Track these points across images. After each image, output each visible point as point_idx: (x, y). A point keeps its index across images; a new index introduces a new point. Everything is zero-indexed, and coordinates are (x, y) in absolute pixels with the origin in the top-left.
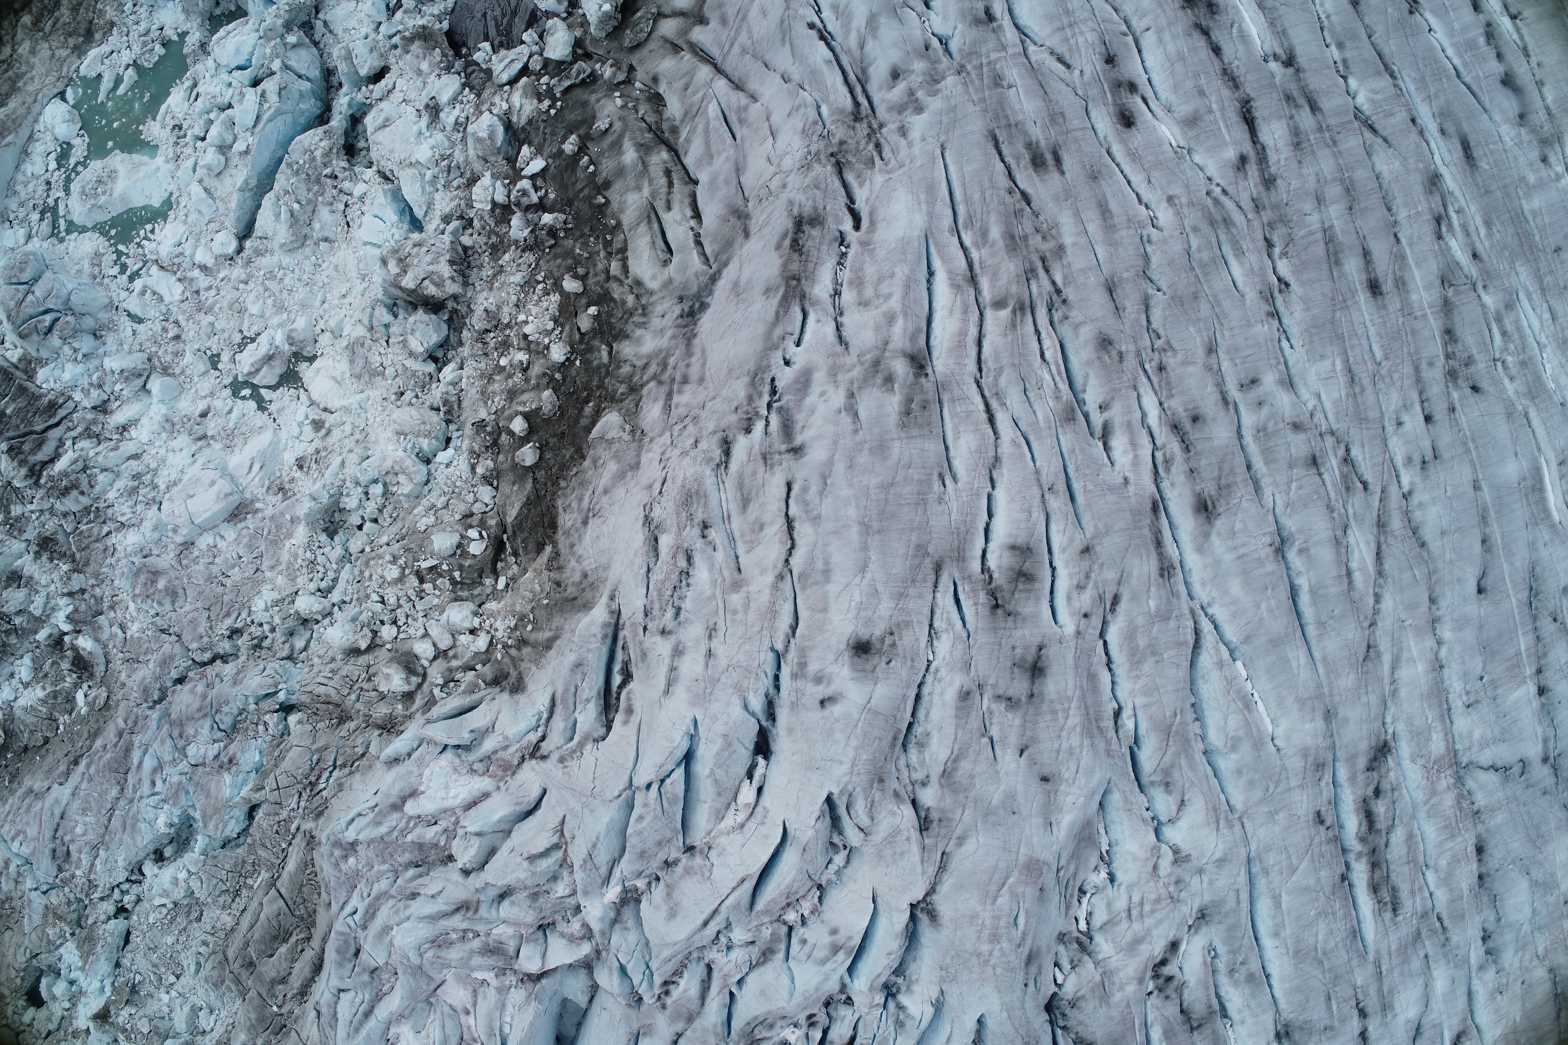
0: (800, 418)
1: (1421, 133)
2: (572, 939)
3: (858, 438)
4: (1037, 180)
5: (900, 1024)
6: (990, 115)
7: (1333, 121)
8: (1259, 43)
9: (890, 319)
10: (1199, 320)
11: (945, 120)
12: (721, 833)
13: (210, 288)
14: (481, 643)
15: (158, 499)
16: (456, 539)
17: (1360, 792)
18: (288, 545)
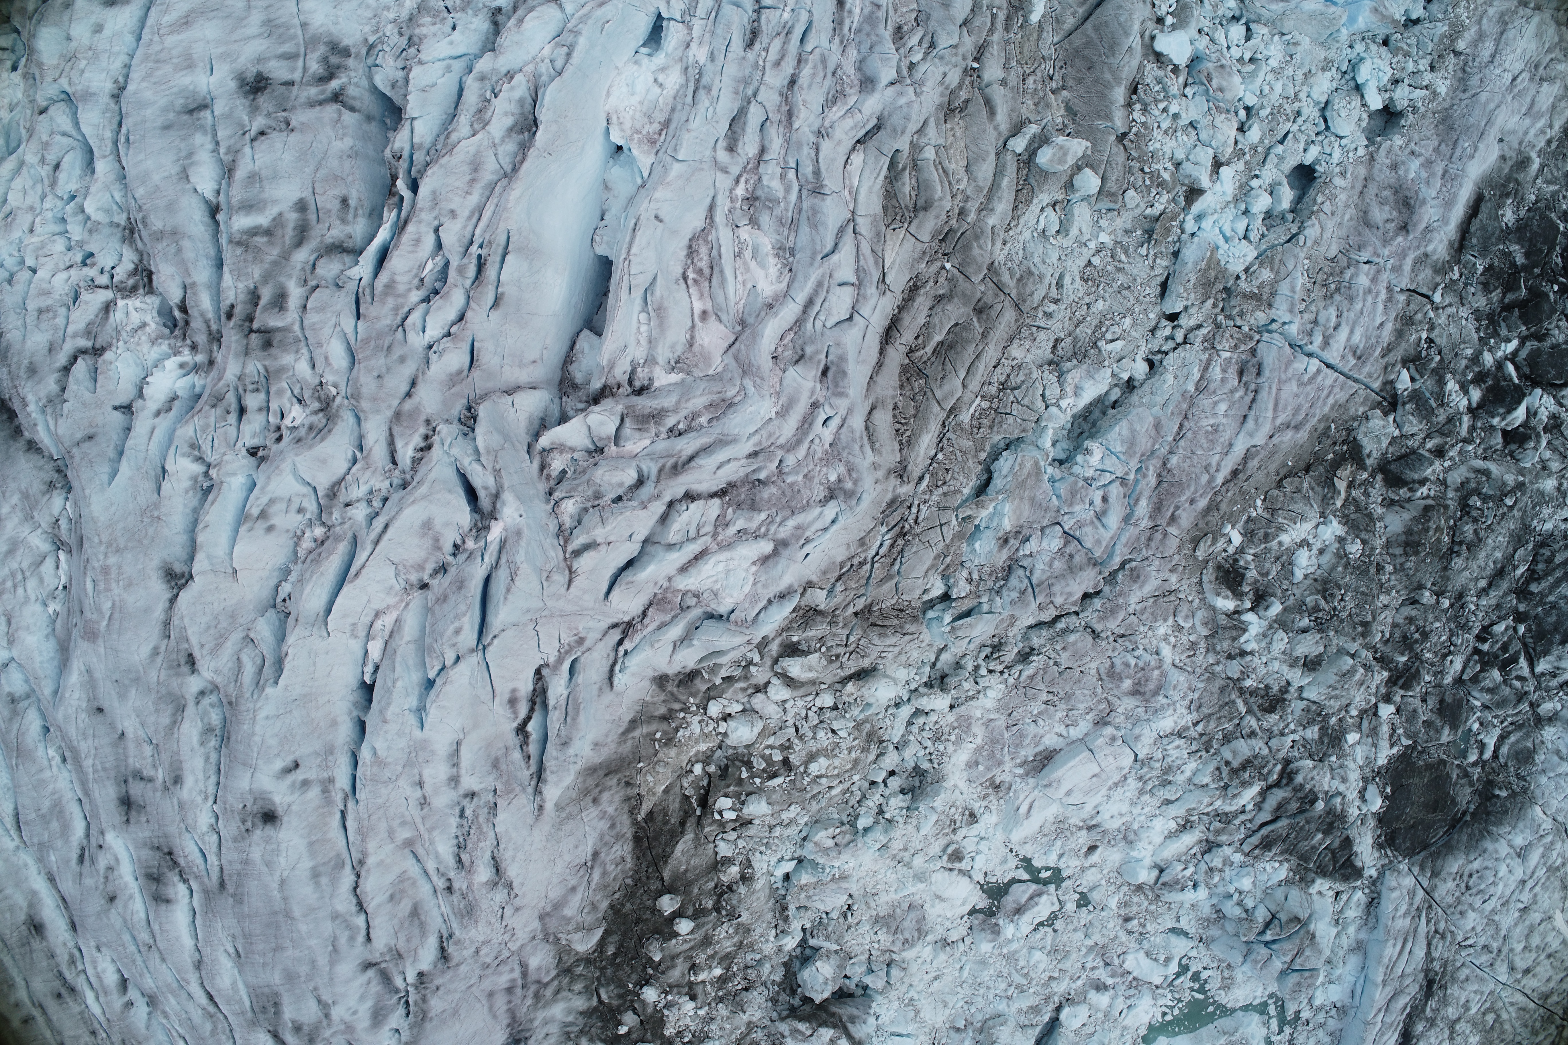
0: (376, 987)
2: (561, 448)
3: (312, 984)
5: (194, 446)
12: (395, 606)
13: (1093, 969)
14: (714, 709)
15: (1138, 766)
16: (745, 811)
18: (979, 741)
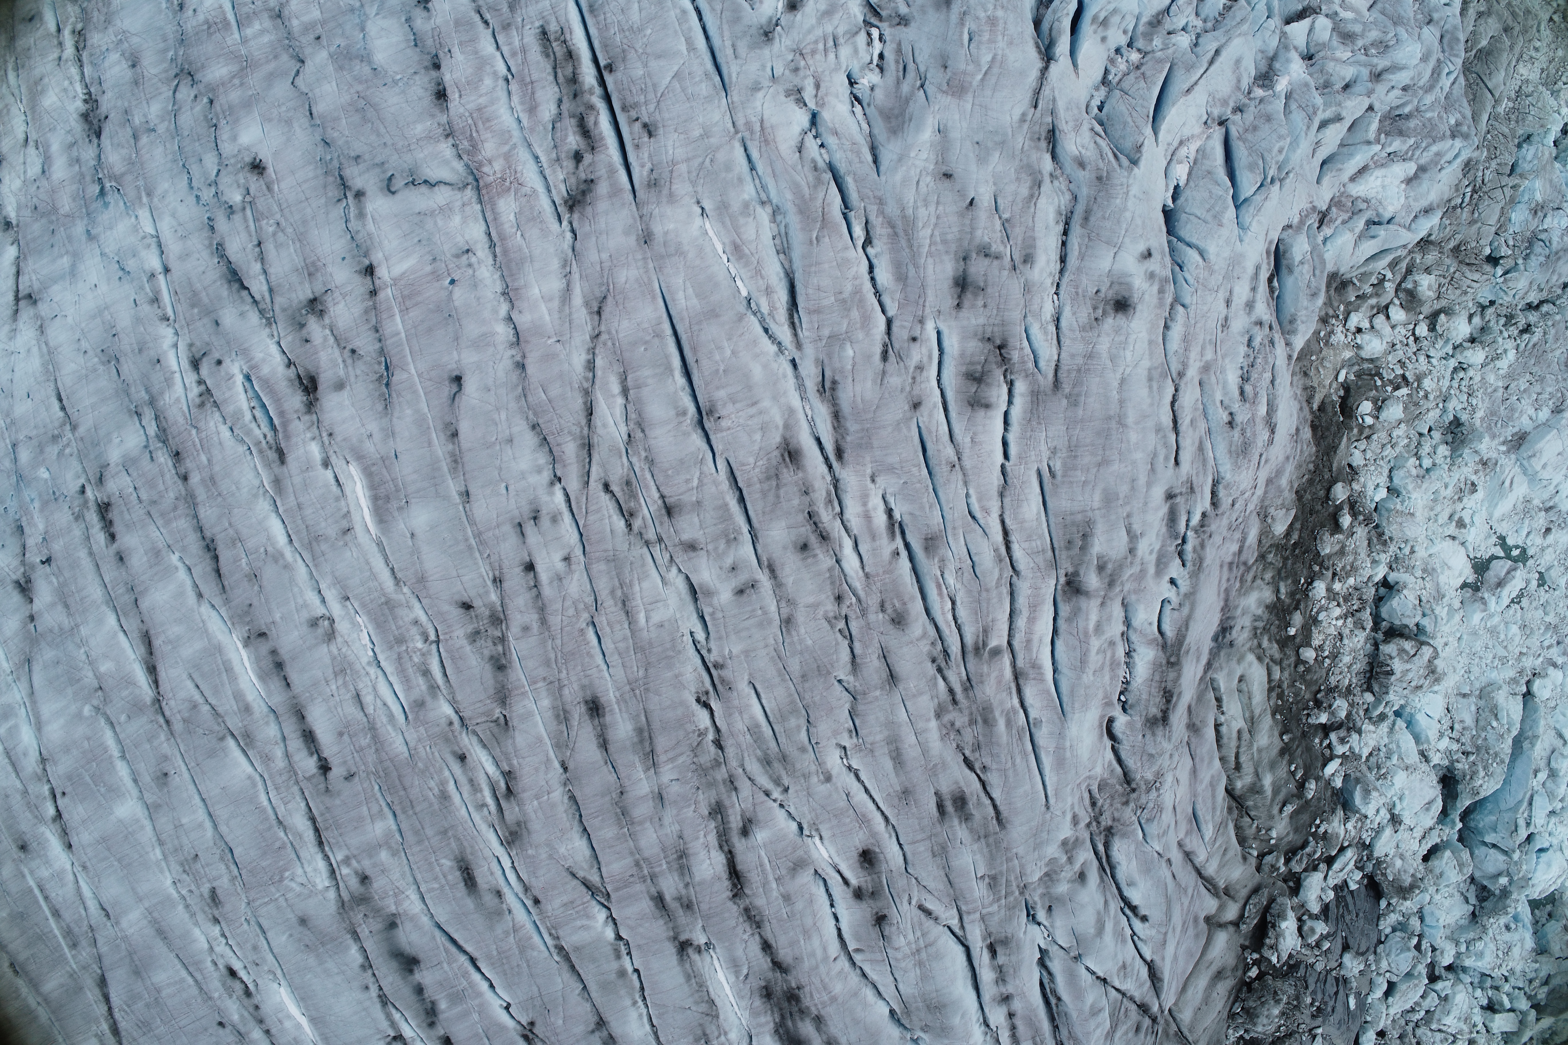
0: (1164, 529)
1: (526, 889)
3: (1128, 508)
4: (962, 784)
6: (1004, 845)
7: (639, 887)
8: (716, 962)
9: (1098, 628)
10: (801, 653)
11: (1044, 835)
12: (1198, 137)
16: (1383, 415)
17: (600, 157)
